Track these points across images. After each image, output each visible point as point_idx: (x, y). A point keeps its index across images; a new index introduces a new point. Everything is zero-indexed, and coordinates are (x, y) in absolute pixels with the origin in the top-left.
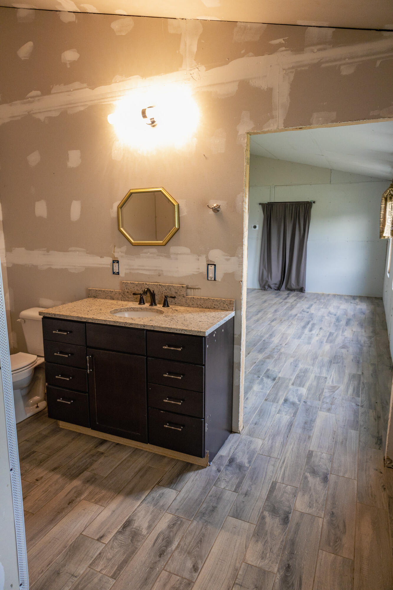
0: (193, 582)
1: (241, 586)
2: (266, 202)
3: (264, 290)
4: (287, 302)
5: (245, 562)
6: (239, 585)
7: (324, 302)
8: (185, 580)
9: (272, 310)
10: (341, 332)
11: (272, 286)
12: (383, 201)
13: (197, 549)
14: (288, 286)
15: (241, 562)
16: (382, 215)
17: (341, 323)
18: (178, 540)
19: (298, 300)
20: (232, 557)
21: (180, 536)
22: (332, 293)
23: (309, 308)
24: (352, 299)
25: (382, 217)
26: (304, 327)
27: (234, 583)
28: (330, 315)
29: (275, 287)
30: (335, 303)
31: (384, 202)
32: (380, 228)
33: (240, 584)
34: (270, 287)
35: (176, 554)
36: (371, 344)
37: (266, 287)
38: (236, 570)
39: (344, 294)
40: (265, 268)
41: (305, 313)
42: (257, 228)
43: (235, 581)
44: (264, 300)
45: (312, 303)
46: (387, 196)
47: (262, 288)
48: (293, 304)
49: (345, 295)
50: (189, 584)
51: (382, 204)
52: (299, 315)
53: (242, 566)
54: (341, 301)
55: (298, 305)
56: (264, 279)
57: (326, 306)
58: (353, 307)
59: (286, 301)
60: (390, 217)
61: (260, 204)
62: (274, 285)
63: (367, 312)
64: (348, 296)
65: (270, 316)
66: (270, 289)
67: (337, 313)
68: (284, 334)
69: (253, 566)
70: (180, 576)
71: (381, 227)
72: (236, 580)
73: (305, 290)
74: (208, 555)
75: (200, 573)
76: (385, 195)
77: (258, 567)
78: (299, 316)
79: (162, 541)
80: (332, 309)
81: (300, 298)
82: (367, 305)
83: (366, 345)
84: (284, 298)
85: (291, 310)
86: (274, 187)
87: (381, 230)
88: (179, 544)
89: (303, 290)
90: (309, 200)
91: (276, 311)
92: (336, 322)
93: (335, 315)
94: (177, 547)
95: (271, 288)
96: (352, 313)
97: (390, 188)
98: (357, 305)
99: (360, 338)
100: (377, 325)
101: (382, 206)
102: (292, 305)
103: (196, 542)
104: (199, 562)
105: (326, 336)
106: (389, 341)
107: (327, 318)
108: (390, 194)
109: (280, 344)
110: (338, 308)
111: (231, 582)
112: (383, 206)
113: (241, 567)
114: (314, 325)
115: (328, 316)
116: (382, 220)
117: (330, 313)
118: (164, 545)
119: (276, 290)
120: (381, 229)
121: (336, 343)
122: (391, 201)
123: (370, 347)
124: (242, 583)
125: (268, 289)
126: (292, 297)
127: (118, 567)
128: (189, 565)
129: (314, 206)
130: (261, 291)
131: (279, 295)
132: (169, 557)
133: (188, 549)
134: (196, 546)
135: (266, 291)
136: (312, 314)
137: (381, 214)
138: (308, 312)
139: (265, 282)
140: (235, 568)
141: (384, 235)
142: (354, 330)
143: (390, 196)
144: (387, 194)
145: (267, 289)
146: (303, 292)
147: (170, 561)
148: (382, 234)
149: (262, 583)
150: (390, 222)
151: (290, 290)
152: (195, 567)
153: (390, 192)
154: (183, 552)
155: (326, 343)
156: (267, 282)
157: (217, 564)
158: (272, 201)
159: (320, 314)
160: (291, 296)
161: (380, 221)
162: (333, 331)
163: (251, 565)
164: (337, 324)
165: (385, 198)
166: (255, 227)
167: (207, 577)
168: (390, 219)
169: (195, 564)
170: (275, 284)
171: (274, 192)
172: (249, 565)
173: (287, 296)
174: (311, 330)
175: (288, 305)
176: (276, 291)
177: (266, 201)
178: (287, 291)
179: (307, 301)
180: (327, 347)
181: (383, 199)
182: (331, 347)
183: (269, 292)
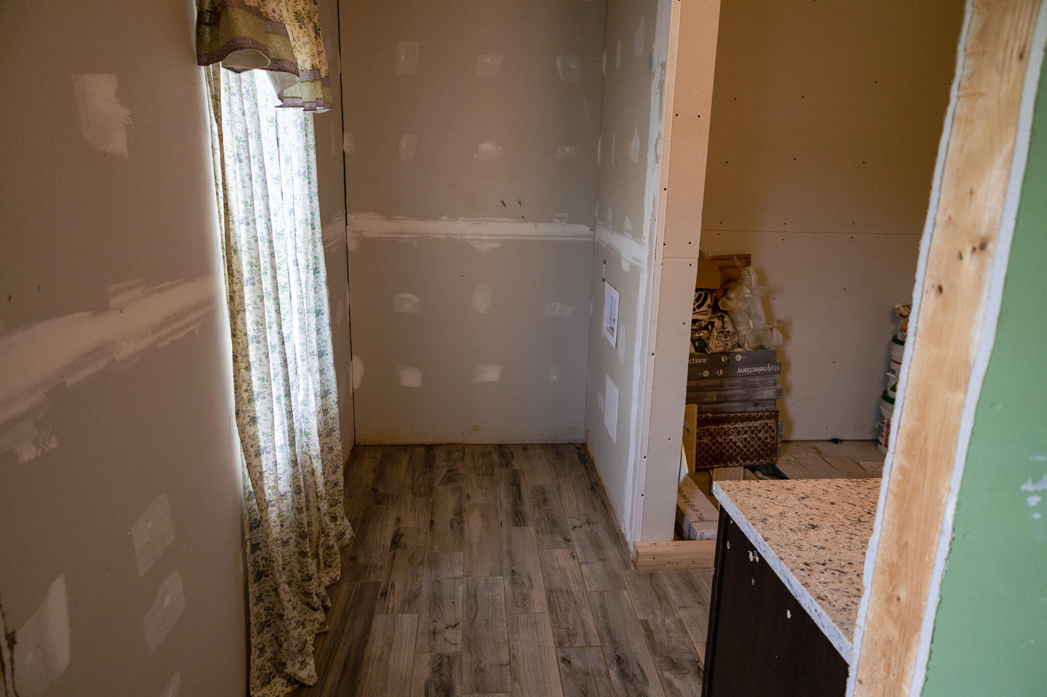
0: (557, 648)
1: (501, 665)
5: (509, 693)
6: (504, 665)
8: (568, 645)
13: (582, 683)
15: (514, 689)
18: (615, 683)
20: (529, 692)
21: (618, 690)
27: (510, 665)
33: (503, 667)
35: (603, 667)
38: (515, 679)
43: (510, 666)
50: (560, 644)
53: (510, 686)
69: (496, 692)
70: (577, 647)
72: (510, 668)
74: (561, 682)
75: (558, 660)
77: (488, 693)
79: (633, 673)
88: (609, 678)
94: (608, 674)
103: (589, 690)
104: (567, 670)
111: (514, 664)
113: (512, 685)
118: (627, 671)
124: (501, 668)
127: (651, 629)
128: (576, 661)
132: (608, 661)
133: (592, 678)
134: (586, 685)
140: (519, 680)
147: (602, 656)
149: (477, 677)
152: (567, 662)
154: (596, 672)
157: (543, 676)
163: (500, 692)
167: (546, 659)
169: (570, 665)
172: (501, 691)
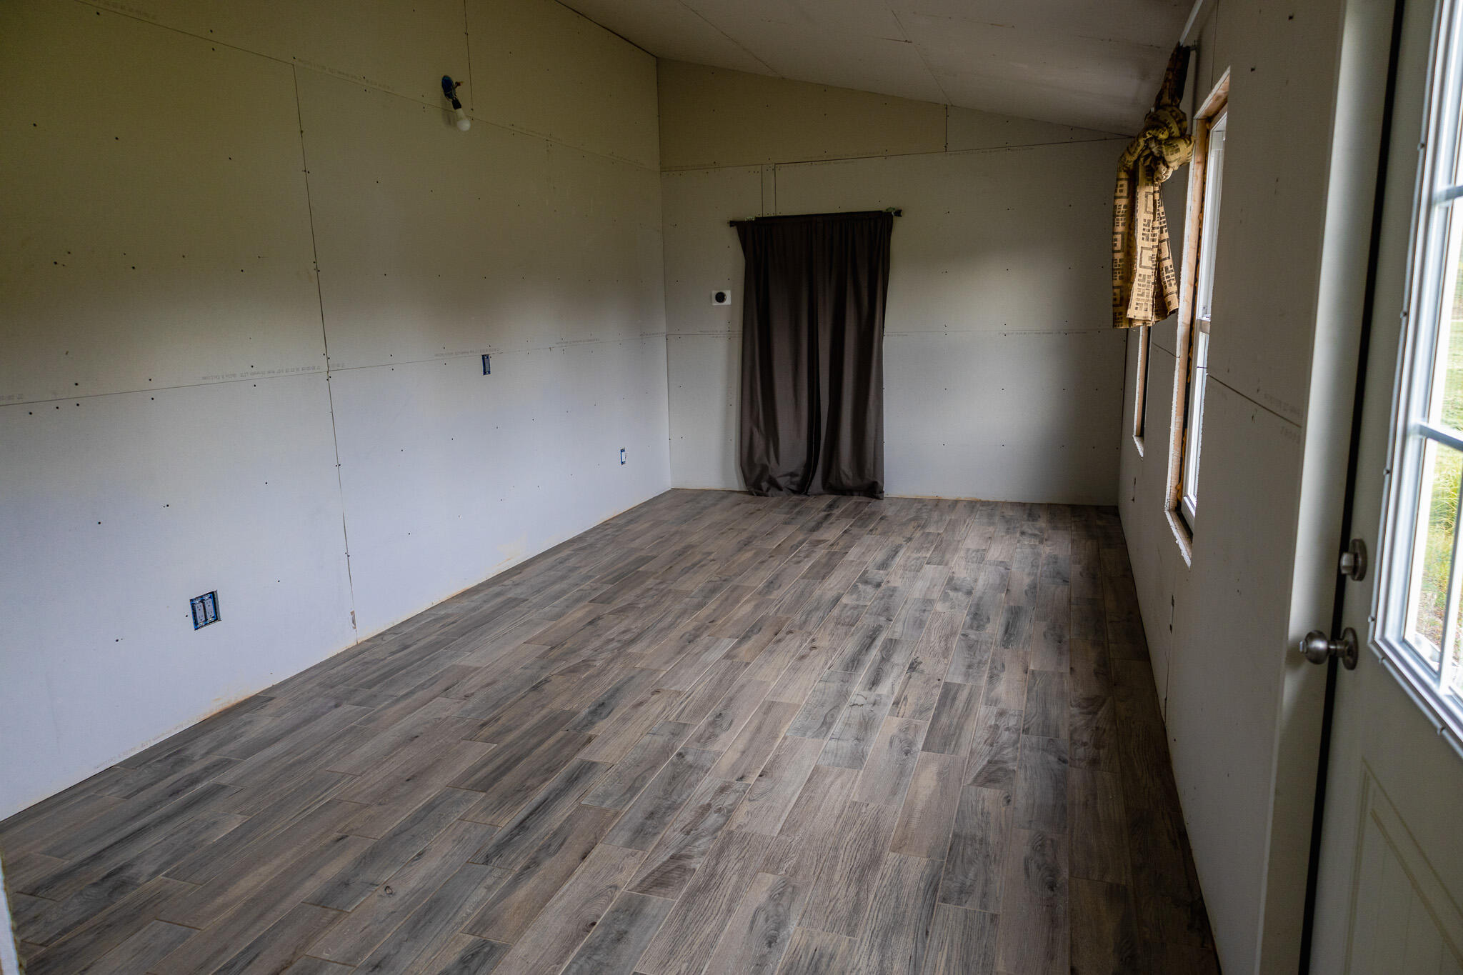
2: (751, 217)
3: (758, 495)
4: (820, 542)
7: (939, 534)
9: (758, 581)
10: (984, 681)
11: (782, 481)
12: (1120, 183)
14: (832, 481)
16: (1119, 237)
17: (989, 628)
19: (855, 531)
22: (965, 493)
23: (884, 565)
24: (1025, 516)
25: (1119, 246)
26: (854, 663)
28: (951, 593)
29: (792, 483)
30: (971, 537)
31: (1125, 188)
32: (1114, 287)
34: (773, 483)
36: (1098, 746)
37: (764, 485)
39: (1000, 497)
40: (758, 427)
41: (869, 589)
42: (728, 302)
44: (744, 536)
45: (900, 540)
46: (1136, 162)
47: (752, 489)
48: (836, 549)
49: (1005, 503)
51: (1118, 194)
52: (845, 600)
54: (991, 529)
55: (853, 553)
56: (756, 458)
57: (942, 549)
58: (1028, 551)
59: (816, 536)
60: (1151, 244)
61: (732, 223)
62: (788, 477)
63: (1075, 571)
64: (1013, 504)
65: (744, 610)
66: (778, 492)
67: (976, 581)
68: (771, 706)
71: (1118, 282)
73: (882, 492)
76: (1130, 159)
78: (846, 605)
80: (961, 568)
81: (863, 520)
82: (1073, 541)
83: (1081, 751)
84: (812, 524)
85: (823, 578)
86: (774, 170)
87: (1118, 297)
89: (878, 491)
90: (882, 207)
91: (771, 585)
92: (971, 627)
93: (969, 593)
95: (780, 489)
96: (1027, 581)
97: (1147, 129)
98: (1041, 542)
99: (1054, 712)
100: (1110, 636)
101: (1119, 202)
102: (832, 555)
105: (928, 709)
106: (1163, 723)
107: (939, 607)
108: (1147, 157)
109: (739, 774)
110: (980, 556)
112: (1123, 202)
114: (891, 645)
115: (945, 597)
116: (1118, 256)
117: (952, 584)
119: (794, 492)
120: (1117, 291)
121: (964, 752)
122: (1153, 183)
123: (1094, 762)
125: (769, 493)
126: (838, 518)
129: (899, 226)
130: (748, 497)
131: (799, 513)
135: (763, 498)
136: (894, 590)
137: (1114, 233)
138: (878, 585)
139: (758, 470)
141: (1131, 313)
142: (1031, 667)
143: (1148, 163)
144: (1135, 158)
145: (767, 491)
146: (878, 498)
148: (1121, 309)
150: (1150, 264)
151: (837, 489)
153: (1147, 147)
155: (924, 753)
156: (765, 468)
158: (770, 212)
159: (918, 589)
160: (837, 512)
161: (1113, 260)
162: (958, 680)
164: (973, 635)
165: (1128, 171)
166: (720, 297)
168: (1150, 253)
170: (792, 475)
171: (773, 184)
173: (823, 514)
174: (874, 682)
175: (820, 552)
176: (795, 497)
177: (750, 211)
178: (827, 496)
179: (884, 534)
180: (926, 781)
181: (1123, 175)
182: (942, 776)
183: (773, 500)
